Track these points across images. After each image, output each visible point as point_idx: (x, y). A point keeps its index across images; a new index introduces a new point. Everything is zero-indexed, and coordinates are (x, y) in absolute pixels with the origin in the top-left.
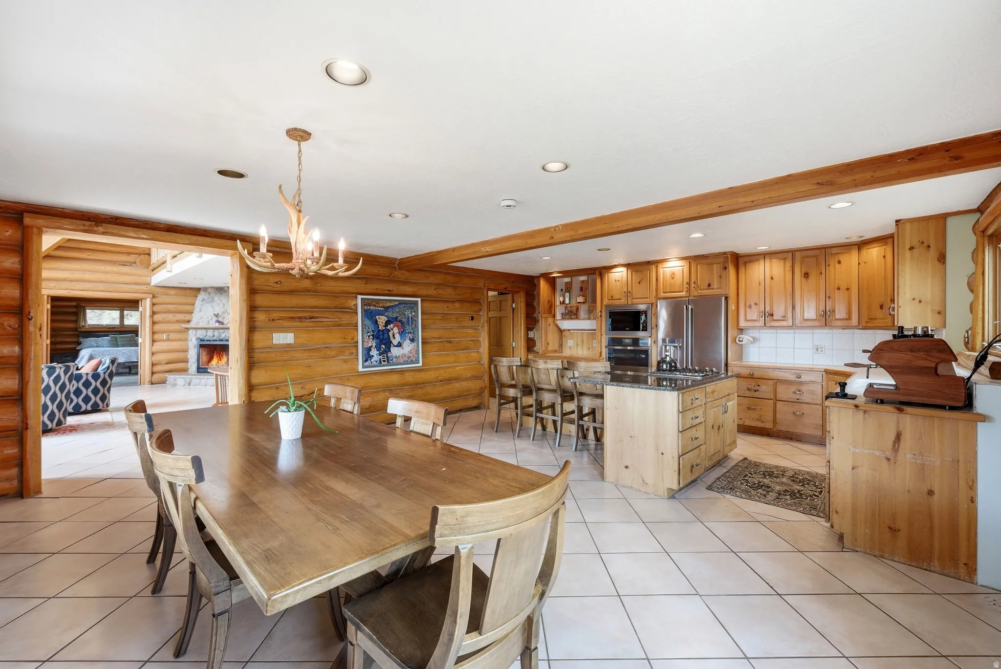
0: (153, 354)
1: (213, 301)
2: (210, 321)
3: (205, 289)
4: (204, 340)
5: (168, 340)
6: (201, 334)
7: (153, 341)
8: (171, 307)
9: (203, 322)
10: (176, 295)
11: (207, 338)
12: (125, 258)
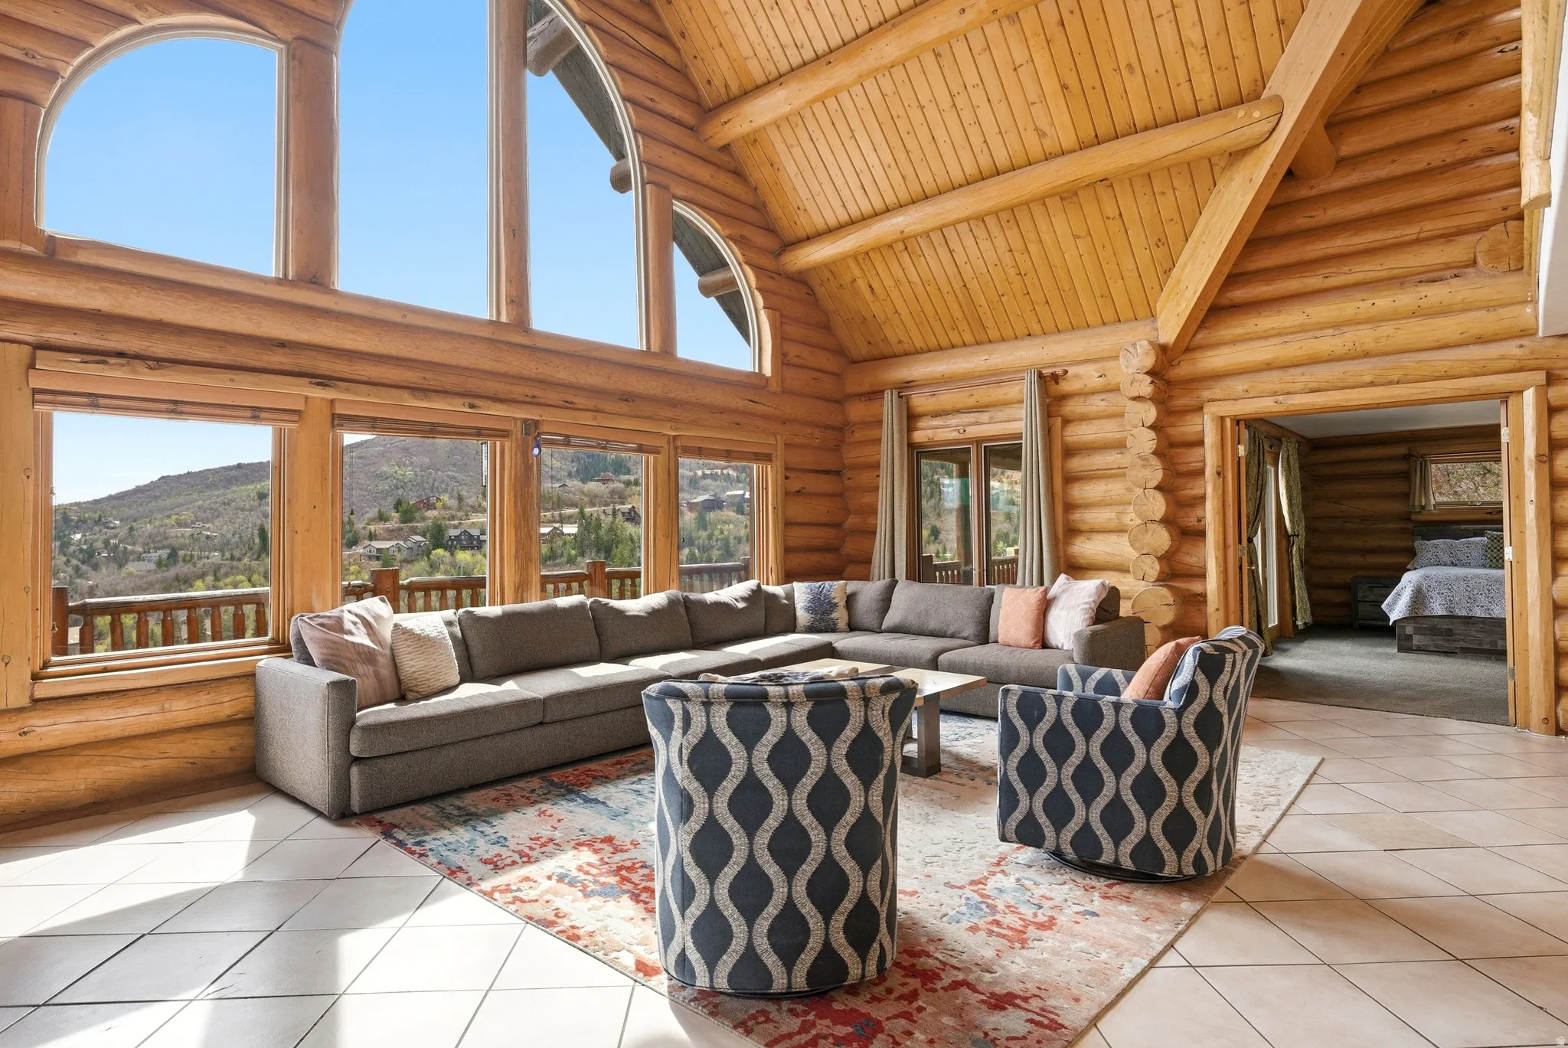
0: (1557, 609)
7: (1557, 558)
12: (1434, 256)
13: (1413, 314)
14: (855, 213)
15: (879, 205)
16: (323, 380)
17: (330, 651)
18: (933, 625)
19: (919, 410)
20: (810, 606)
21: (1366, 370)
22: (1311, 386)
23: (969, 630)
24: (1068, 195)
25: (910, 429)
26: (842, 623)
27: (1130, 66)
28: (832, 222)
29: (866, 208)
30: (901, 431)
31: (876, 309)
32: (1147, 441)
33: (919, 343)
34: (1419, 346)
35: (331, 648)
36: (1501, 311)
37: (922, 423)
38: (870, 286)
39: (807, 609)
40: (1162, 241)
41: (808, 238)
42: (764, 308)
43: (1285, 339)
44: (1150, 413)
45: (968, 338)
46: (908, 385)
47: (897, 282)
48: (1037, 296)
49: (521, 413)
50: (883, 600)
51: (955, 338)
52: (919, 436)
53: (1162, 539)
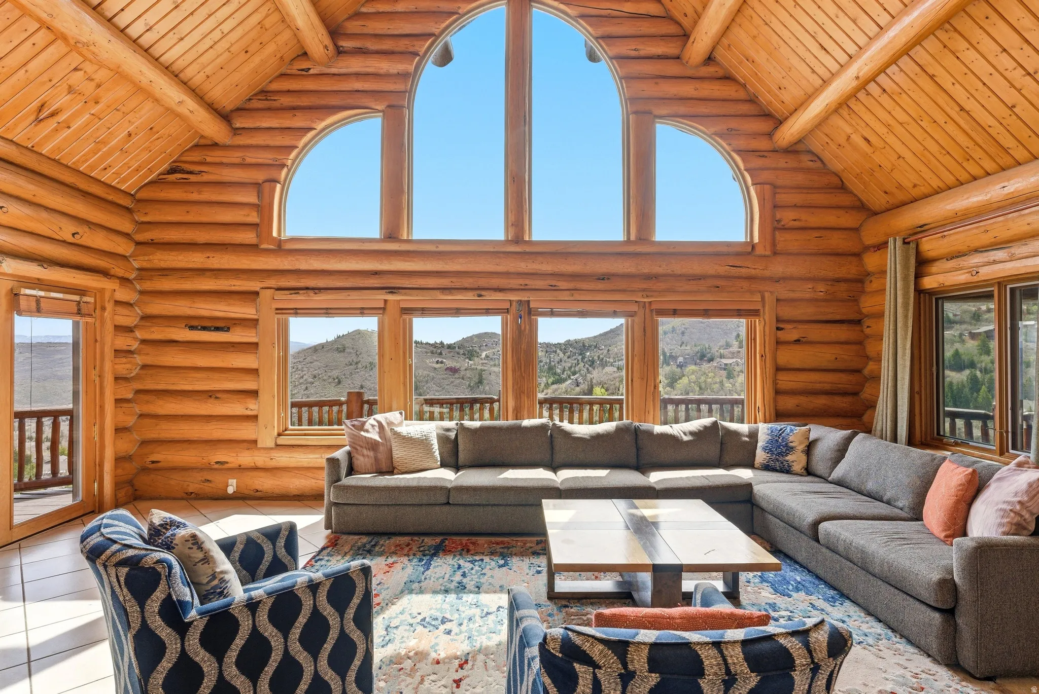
14: (824, 74)
16: (392, 290)
17: (352, 440)
18: (870, 486)
19: (932, 254)
20: (767, 447)
23: (904, 501)
25: (918, 276)
26: (797, 467)
28: (809, 89)
30: (905, 279)
31: (878, 158)
33: (935, 183)
35: (353, 439)
37: (939, 265)
38: (866, 139)
41: (795, 111)
42: (753, 184)
45: (989, 165)
46: (922, 229)
47: (890, 128)
49: (514, 297)
50: (839, 450)
51: (975, 170)
52: (929, 283)
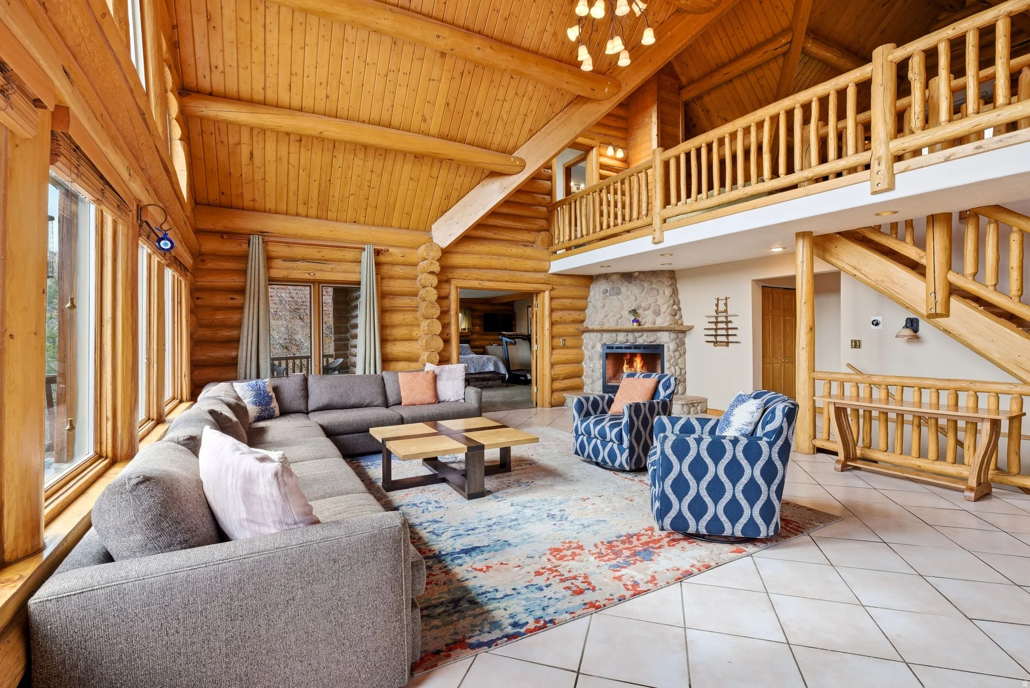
0: (552, 365)
1: (619, 293)
2: (619, 321)
3: (606, 276)
4: (612, 348)
5: (565, 347)
6: (608, 339)
7: (553, 348)
8: (567, 302)
9: (609, 321)
10: (571, 285)
11: (617, 344)
12: (527, 237)
13: (521, 257)
14: (271, 95)
15: (296, 102)
19: (273, 254)
20: (256, 401)
21: (506, 275)
22: (489, 278)
23: (379, 400)
24: (419, 157)
25: (268, 268)
26: (277, 412)
27: (478, 113)
28: (245, 92)
29: (284, 98)
31: (246, 170)
32: (433, 295)
33: (270, 205)
34: (520, 269)
36: (543, 262)
37: (278, 263)
38: (252, 154)
39: (255, 403)
40: (448, 197)
41: (211, 94)
43: (482, 256)
44: (435, 281)
45: (313, 212)
46: (268, 234)
47: (278, 160)
48: (372, 202)
50: (303, 390)
51: (302, 210)
52: (274, 273)
53: (440, 344)
